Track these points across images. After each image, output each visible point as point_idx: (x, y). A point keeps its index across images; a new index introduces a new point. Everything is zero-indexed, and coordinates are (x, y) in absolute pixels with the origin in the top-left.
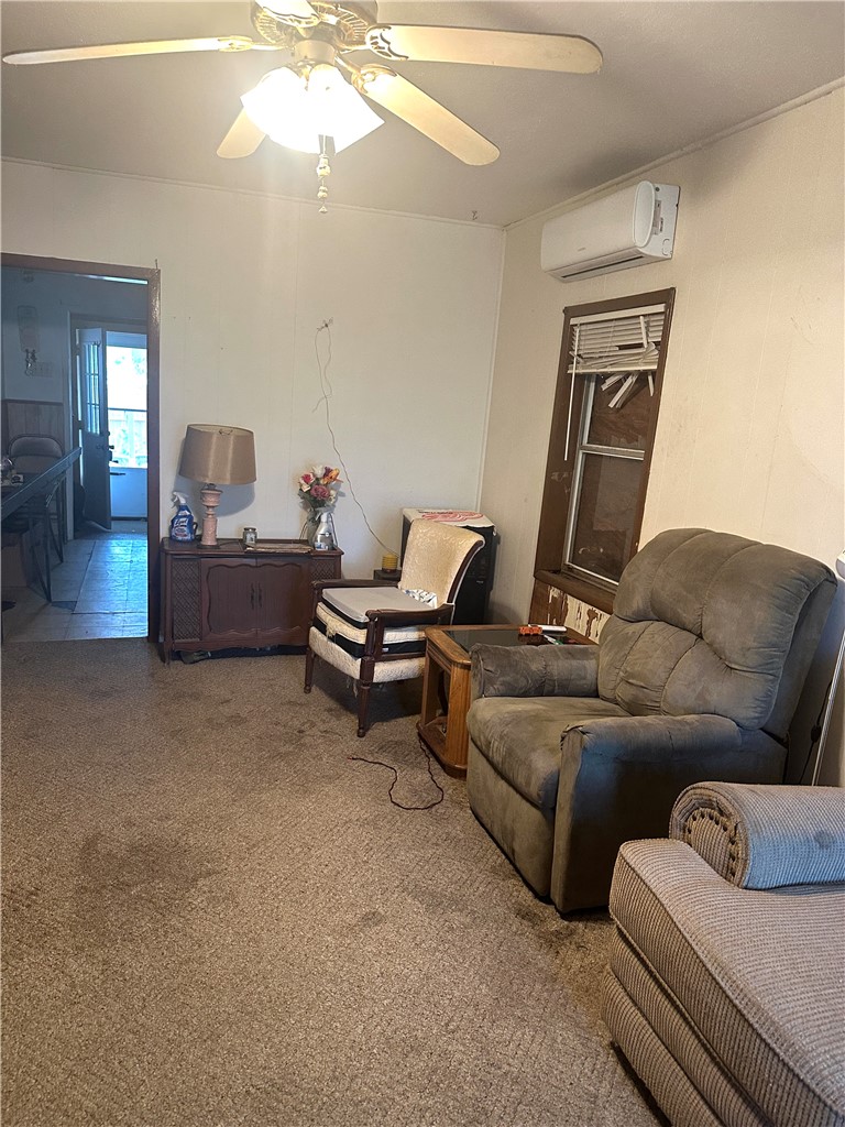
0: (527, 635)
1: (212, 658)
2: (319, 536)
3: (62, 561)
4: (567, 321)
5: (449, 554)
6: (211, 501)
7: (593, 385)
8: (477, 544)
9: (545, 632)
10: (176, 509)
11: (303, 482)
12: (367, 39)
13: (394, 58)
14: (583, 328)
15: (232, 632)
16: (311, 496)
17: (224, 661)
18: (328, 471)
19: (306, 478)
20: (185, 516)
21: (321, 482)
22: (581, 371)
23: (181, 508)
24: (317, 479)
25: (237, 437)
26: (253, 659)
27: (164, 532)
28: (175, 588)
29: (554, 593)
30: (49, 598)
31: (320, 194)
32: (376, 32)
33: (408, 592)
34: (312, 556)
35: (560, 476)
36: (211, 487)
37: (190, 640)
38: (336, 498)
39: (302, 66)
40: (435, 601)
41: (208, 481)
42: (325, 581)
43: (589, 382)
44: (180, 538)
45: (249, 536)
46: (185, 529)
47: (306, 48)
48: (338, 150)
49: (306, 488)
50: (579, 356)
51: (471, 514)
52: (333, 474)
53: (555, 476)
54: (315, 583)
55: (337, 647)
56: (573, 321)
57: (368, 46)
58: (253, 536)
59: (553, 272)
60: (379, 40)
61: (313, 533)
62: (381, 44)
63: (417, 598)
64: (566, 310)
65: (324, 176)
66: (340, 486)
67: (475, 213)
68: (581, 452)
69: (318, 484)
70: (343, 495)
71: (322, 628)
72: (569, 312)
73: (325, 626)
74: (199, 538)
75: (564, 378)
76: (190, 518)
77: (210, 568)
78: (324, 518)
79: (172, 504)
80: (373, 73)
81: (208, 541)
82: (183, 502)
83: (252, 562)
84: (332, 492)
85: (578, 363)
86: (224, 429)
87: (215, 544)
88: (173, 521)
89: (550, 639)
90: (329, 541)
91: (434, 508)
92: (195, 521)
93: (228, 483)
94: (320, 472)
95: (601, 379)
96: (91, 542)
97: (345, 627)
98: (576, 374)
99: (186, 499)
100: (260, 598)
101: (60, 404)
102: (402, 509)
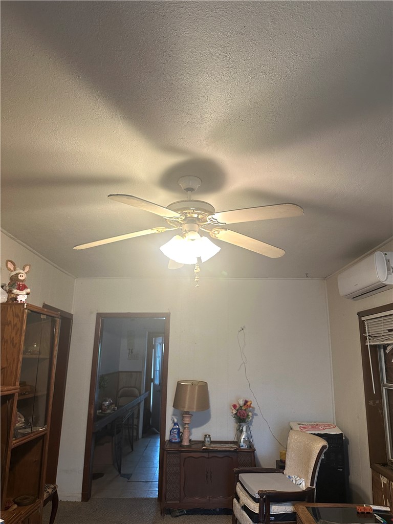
0: (362, 513)
1: (187, 514)
2: (242, 440)
3: (133, 450)
4: (360, 319)
5: (309, 452)
6: (187, 420)
7: (382, 350)
8: (324, 447)
9: (375, 510)
10: (173, 424)
11: (233, 408)
12: (208, 219)
13: (220, 224)
14: (369, 321)
15: (197, 498)
16: (238, 416)
17: (193, 517)
18: (246, 402)
19: (235, 406)
20: (176, 429)
21: (243, 408)
22: (372, 344)
23: (175, 424)
24: (241, 407)
25: (200, 387)
26: (208, 516)
27: (167, 438)
28: (168, 469)
29: (383, 480)
30: (120, 472)
31: (196, 280)
32: (210, 217)
33: (289, 477)
34: (238, 451)
35: (374, 403)
36: (187, 413)
37: (174, 502)
38: (253, 417)
39: (185, 233)
40: (303, 484)
41: (185, 410)
42: (241, 469)
43: (380, 348)
44: (173, 441)
45: (207, 440)
46: (176, 435)
47: (186, 227)
48: (203, 261)
49: (235, 412)
50: (369, 336)
51: (329, 425)
52: (249, 403)
53: (371, 403)
54: (235, 470)
55: (245, 514)
56: (363, 319)
57: (209, 222)
58: (209, 439)
59: (347, 296)
60: (212, 219)
61: (239, 438)
62: (214, 220)
63: (294, 482)
64: (359, 314)
65: (197, 273)
66: (254, 410)
67: (307, 274)
68: (384, 388)
69: (241, 410)
70: (256, 415)
71: (238, 499)
72: (360, 314)
73: (239, 499)
74: (181, 441)
75: (364, 348)
76: (179, 429)
77: (185, 458)
78: (244, 429)
79: (172, 422)
80: (217, 231)
81: (186, 443)
82: (176, 421)
83: (206, 455)
84: (250, 414)
85: (369, 339)
86: (194, 382)
87: (188, 444)
88: (171, 431)
89: (378, 517)
90: (248, 443)
91: (307, 422)
92: (181, 431)
93: (195, 411)
94: (241, 403)
95: (385, 347)
96: (149, 439)
97: (249, 501)
98: (370, 345)
99: (177, 419)
100: (211, 476)
101: (141, 372)
102: (289, 423)
